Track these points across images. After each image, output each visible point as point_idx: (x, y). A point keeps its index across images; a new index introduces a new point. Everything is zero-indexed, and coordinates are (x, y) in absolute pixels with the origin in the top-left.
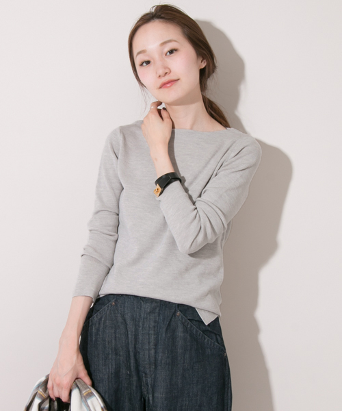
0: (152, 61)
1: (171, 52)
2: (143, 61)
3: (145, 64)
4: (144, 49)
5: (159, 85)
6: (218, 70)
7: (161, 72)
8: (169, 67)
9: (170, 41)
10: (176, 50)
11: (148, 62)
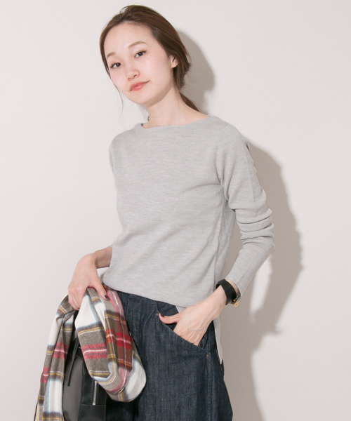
0: (122, 64)
1: (141, 53)
2: (113, 63)
3: (115, 66)
4: (113, 51)
5: (129, 88)
6: (192, 69)
7: (131, 74)
8: (138, 69)
9: (138, 43)
10: (145, 52)
11: (118, 65)
